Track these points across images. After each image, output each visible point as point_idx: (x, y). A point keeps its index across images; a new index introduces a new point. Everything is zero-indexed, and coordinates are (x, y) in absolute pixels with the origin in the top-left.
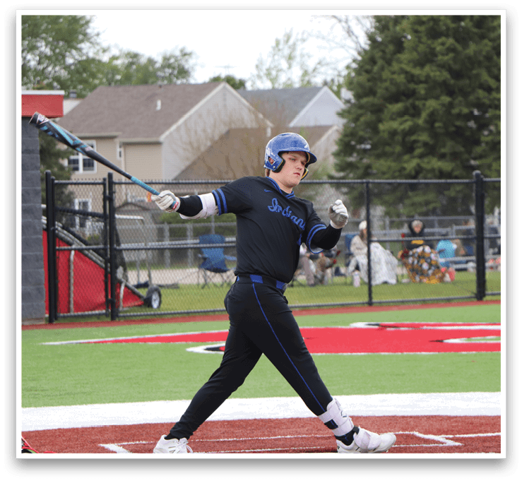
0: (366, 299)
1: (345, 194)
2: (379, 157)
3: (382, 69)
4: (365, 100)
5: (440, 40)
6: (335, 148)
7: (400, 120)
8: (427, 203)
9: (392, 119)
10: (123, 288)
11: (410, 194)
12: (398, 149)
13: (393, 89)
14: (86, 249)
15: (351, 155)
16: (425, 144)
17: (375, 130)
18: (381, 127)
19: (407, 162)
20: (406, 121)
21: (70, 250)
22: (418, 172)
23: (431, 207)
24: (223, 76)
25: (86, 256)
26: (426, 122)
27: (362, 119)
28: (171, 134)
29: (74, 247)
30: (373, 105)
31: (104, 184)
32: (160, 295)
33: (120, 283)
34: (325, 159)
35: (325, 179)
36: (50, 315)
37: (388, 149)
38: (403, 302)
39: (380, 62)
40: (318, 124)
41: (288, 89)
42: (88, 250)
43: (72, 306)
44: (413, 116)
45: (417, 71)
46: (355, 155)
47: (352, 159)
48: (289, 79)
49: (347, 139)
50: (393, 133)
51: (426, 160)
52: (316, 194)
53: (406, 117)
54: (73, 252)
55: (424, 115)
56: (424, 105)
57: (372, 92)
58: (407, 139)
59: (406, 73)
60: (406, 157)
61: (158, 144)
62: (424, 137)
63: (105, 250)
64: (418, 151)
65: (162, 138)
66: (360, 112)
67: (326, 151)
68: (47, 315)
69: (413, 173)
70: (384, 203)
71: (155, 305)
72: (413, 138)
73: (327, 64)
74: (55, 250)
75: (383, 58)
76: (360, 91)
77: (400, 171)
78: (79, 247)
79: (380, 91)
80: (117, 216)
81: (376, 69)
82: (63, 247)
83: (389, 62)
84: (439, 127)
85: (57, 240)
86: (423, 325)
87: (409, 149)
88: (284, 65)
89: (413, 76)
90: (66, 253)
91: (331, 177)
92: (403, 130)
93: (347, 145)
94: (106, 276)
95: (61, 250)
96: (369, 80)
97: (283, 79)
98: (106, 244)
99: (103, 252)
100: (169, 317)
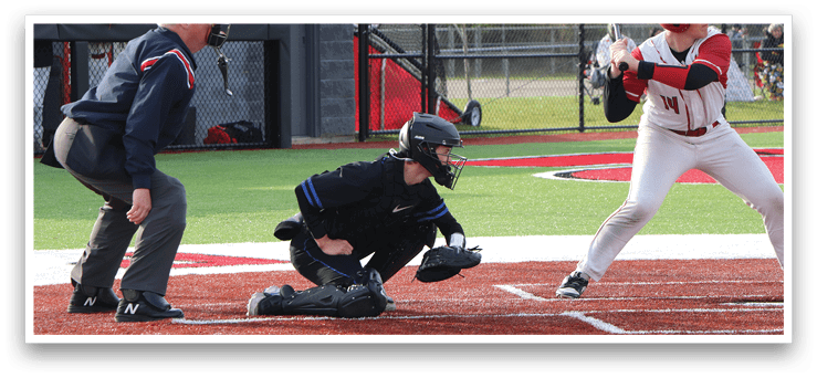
10: (439, 102)
14: (398, 57)
21: (382, 58)
25: (400, 64)
29: (386, 54)
32: (480, 110)
33: (437, 96)
36: (360, 131)
42: (401, 57)
43: (383, 121)
54: (385, 60)
63: (422, 57)
68: (357, 132)
71: (475, 122)
74: (367, 57)
78: (391, 54)
82: (375, 54)
85: (370, 47)
90: (379, 60)
94: (423, 90)
95: (374, 57)
98: (424, 51)
99: (419, 61)
100: (494, 136)
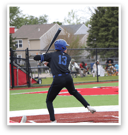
0: (97, 80)
1: (90, 52)
2: (98, 42)
3: (99, 19)
4: (94, 27)
5: (115, 11)
6: (87, 40)
7: (104, 32)
8: (112, 54)
9: (102, 32)
10: (31, 79)
11: (107, 52)
12: (104, 40)
13: (102, 24)
15: (91, 42)
16: (111, 39)
17: (98, 35)
18: (99, 34)
19: (106, 43)
20: (106, 33)
21: (17, 69)
22: (109, 46)
23: (113, 55)
24: (56, 22)
25: (21, 70)
26: (112, 33)
27: (94, 33)
28: (43, 37)
30: (97, 28)
31: (26, 51)
32: (41, 81)
33: (31, 77)
34: (84, 43)
35: (84, 48)
36: (12, 86)
37: (101, 40)
38: (106, 81)
39: (99, 17)
40: (82, 34)
41: (74, 25)
42: (22, 69)
43: (18, 84)
44: (107, 31)
45: (108, 19)
46: (92, 42)
47: (92, 43)
48: (73, 22)
49: (90, 38)
50: (103, 36)
51: (111, 43)
52: (82, 53)
53: (106, 32)
54: (18, 69)
55: (111, 31)
56: (111, 28)
57: (96, 25)
58: (106, 37)
59: (106, 20)
60: (106, 42)
61: (39, 40)
62: (110, 37)
63: (26, 68)
64: (109, 41)
65: (40, 38)
66: (94, 30)
67: (84, 41)
69: (108, 46)
70: (100, 54)
71: (40, 83)
72: (108, 37)
73: (84, 18)
74: (13, 69)
75: (99, 16)
76: (93, 25)
77: (104, 46)
79: (98, 25)
80: (29, 59)
81: (97, 19)
82: (15, 68)
83: (101, 17)
84: (115, 34)
86: (112, 87)
87: (107, 40)
88: (72, 18)
89: (107, 21)
91: (86, 48)
92: (105, 35)
93: (90, 39)
94: (27, 76)
96: (96, 22)
97: (72, 22)
98: (27, 67)
99: (26, 69)
100: (44, 86)
